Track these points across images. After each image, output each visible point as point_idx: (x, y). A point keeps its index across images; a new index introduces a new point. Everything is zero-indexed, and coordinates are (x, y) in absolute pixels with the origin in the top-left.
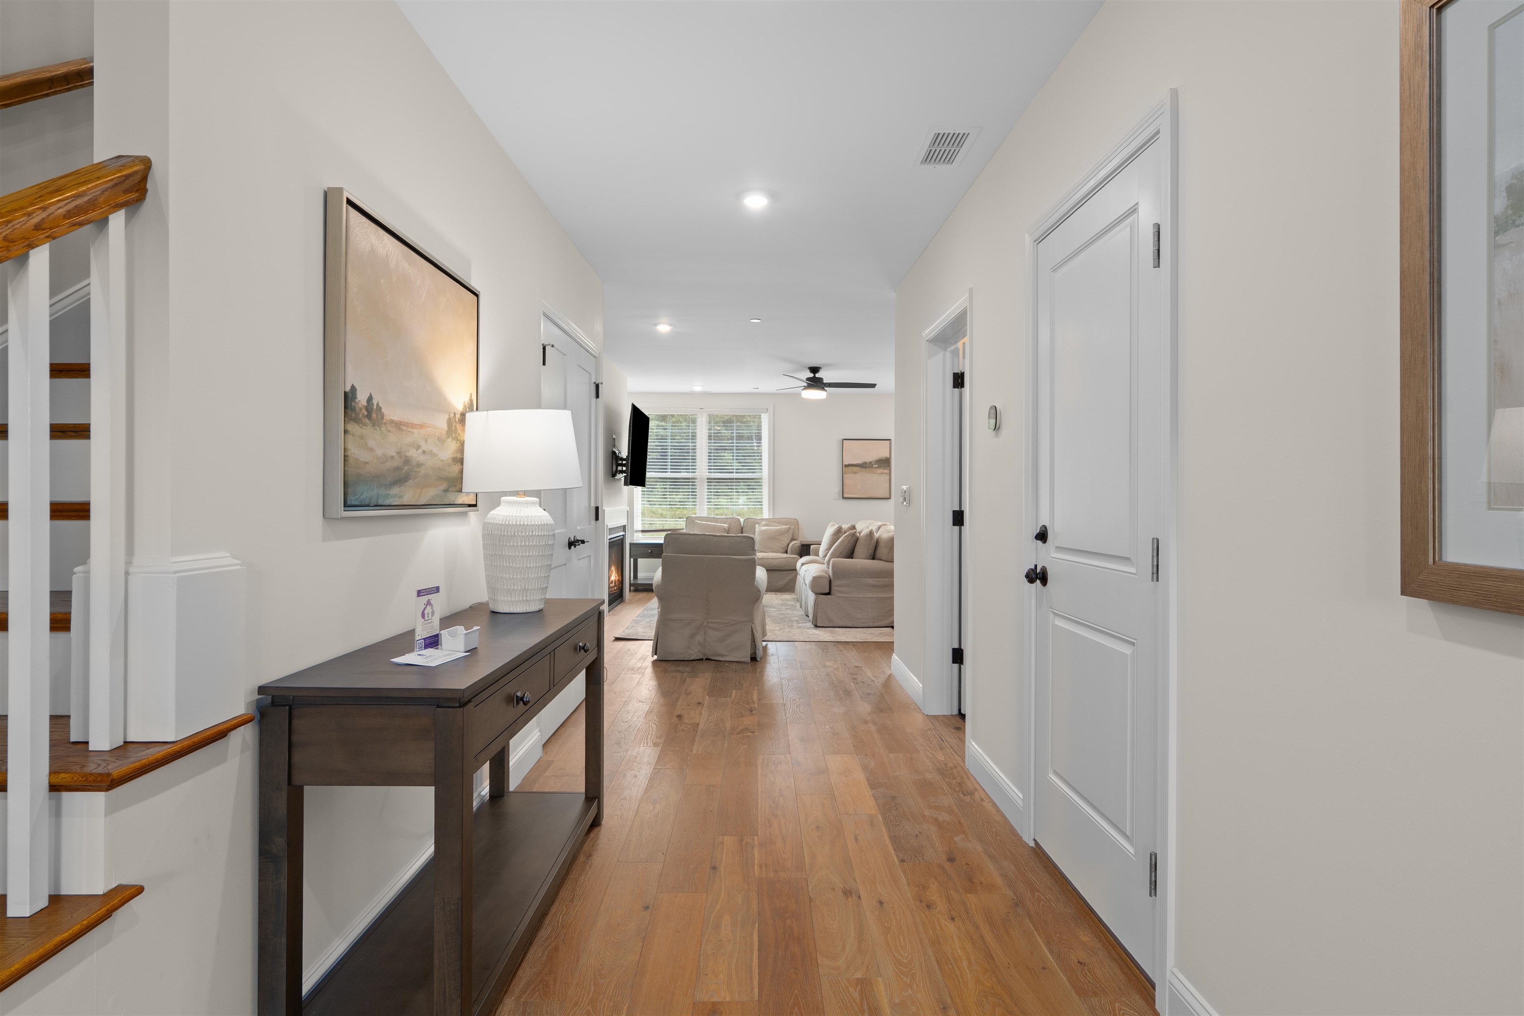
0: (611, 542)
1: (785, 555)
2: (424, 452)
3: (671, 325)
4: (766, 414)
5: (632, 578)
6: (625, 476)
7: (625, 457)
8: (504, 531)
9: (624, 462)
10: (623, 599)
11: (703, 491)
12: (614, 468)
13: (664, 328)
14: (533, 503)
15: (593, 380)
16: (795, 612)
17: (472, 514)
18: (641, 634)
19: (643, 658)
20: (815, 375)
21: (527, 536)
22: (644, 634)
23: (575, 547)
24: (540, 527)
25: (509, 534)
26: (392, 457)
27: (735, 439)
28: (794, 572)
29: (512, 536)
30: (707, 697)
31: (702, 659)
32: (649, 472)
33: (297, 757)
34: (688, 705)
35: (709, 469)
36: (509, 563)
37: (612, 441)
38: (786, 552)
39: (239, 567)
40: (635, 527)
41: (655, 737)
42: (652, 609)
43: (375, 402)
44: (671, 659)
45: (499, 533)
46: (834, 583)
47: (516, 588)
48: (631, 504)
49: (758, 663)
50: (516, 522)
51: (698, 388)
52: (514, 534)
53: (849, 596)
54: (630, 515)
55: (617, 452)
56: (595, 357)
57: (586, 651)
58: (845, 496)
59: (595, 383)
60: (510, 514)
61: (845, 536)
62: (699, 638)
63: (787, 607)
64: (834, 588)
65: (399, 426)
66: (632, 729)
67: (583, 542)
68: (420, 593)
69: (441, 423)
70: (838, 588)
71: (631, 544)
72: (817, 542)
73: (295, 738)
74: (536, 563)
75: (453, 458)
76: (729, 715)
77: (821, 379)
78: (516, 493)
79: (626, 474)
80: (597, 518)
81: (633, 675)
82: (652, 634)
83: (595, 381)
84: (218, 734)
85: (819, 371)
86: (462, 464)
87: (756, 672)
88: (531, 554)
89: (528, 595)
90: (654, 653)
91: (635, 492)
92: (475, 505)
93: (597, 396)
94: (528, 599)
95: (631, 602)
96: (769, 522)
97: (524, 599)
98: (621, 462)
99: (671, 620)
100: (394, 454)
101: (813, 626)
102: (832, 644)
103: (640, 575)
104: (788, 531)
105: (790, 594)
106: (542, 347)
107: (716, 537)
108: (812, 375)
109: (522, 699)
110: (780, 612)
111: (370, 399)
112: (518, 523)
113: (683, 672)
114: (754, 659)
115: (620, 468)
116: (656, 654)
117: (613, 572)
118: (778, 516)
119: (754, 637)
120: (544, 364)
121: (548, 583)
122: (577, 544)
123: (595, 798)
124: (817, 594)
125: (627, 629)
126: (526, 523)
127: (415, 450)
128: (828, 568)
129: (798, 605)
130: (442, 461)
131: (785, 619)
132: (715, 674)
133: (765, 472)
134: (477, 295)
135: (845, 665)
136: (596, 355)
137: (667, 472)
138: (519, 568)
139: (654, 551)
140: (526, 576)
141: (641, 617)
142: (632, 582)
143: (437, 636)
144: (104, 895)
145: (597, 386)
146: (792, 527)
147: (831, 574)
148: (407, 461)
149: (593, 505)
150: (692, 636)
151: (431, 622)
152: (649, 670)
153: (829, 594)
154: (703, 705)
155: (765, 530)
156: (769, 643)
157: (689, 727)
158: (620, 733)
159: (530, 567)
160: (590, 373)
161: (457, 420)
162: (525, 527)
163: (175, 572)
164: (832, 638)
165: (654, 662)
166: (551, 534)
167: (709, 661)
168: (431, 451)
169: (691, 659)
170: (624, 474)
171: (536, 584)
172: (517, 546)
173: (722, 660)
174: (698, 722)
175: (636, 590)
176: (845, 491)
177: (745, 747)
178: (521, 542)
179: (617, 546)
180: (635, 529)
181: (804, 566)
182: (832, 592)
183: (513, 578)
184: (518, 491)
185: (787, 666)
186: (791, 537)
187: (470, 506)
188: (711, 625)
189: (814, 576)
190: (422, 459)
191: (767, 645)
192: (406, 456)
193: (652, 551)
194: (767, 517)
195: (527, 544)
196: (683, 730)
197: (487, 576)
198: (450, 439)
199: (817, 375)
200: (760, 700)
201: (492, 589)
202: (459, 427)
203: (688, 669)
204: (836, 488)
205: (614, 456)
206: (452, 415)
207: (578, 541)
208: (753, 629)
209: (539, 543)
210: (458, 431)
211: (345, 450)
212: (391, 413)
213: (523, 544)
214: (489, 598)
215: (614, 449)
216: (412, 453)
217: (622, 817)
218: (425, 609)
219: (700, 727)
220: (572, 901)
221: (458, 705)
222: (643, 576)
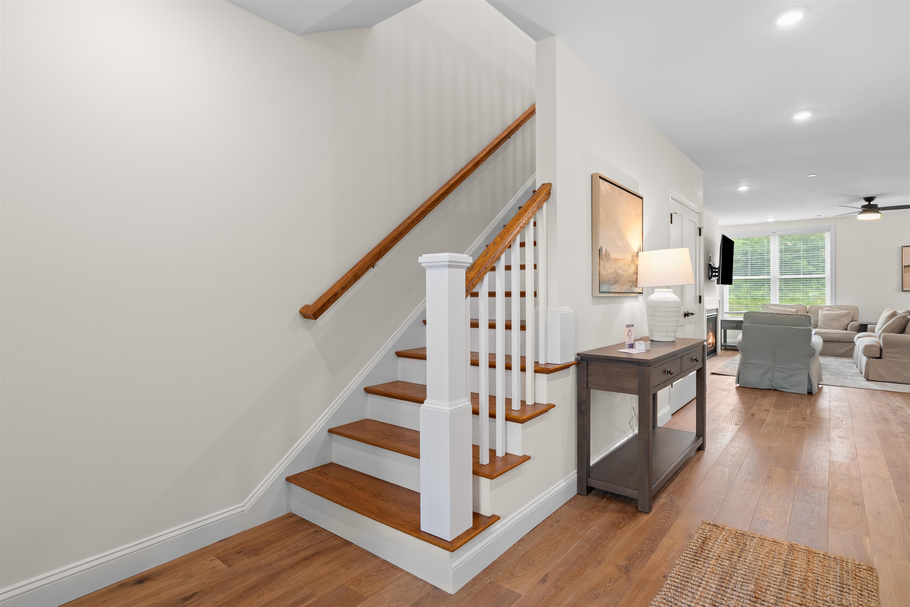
0: (708, 318)
1: (845, 332)
2: (623, 270)
3: (748, 186)
4: (828, 233)
5: (723, 342)
6: (717, 279)
7: (718, 267)
8: (657, 304)
9: (717, 270)
10: (716, 353)
11: (775, 287)
12: (710, 274)
13: (743, 189)
14: (670, 292)
15: (698, 226)
16: (851, 370)
17: (640, 297)
18: (729, 373)
19: (730, 385)
20: (869, 203)
21: (668, 307)
22: (731, 373)
23: (688, 317)
24: (674, 303)
25: (659, 305)
26: (613, 273)
27: (802, 252)
28: (853, 343)
29: (660, 306)
30: (773, 408)
31: (771, 389)
32: (735, 275)
33: (590, 379)
34: (759, 410)
35: (781, 272)
36: (659, 319)
37: (709, 258)
38: (846, 329)
39: (572, 312)
40: (725, 310)
41: (737, 421)
42: (737, 360)
43: (608, 252)
44: (749, 387)
45: (655, 305)
46: (884, 351)
47: (662, 330)
48: (722, 295)
49: (813, 396)
50: (662, 300)
51: (771, 220)
52: (662, 305)
53: (898, 360)
54: (721, 302)
55: (712, 264)
56: (698, 213)
57: (697, 361)
58: (905, 289)
59: (699, 228)
60: (660, 297)
61: (897, 318)
62: (769, 376)
63: (844, 367)
64: (884, 354)
65: (615, 260)
66: (722, 416)
67: (692, 314)
68: (627, 326)
69: (629, 257)
70: (888, 355)
71: (722, 321)
72: (874, 323)
73: (589, 372)
74: (672, 319)
75: (634, 272)
76: (787, 418)
77: (875, 206)
78: (662, 287)
79: (718, 278)
80: (700, 302)
81: (723, 392)
82: (735, 373)
83: (698, 227)
84: (566, 367)
85: (874, 199)
86: (637, 274)
87: (811, 400)
88: (669, 315)
89: (668, 333)
90: (737, 382)
91: (724, 288)
92: (642, 293)
93: (700, 235)
94: (668, 335)
95: (722, 356)
96: (831, 308)
97: (666, 335)
98: (714, 270)
99: (749, 363)
100: (613, 272)
101: (866, 380)
102: (880, 391)
103: (728, 340)
104: (848, 314)
105: (849, 359)
106: (670, 214)
107: (781, 315)
108: (867, 203)
109: (669, 372)
110: (838, 369)
111: (606, 251)
112: (663, 301)
113: (757, 394)
114: (810, 393)
115: (714, 274)
116: (738, 383)
117: (711, 337)
118: (839, 303)
119: (810, 379)
120: (671, 223)
121: (677, 329)
122: (689, 315)
123: (702, 436)
124: (868, 357)
125: (719, 369)
126: (667, 301)
127: (620, 270)
128: (880, 340)
129: (855, 366)
130: (630, 274)
131: (841, 374)
132: (780, 398)
133: (827, 274)
134: (642, 198)
135: (888, 404)
136: (699, 212)
137: (747, 275)
138: (664, 321)
139: (737, 325)
140: (667, 325)
141: (728, 364)
142: (723, 344)
143: (633, 344)
144: (546, 404)
145: (700, 229)
146: (852, 312)
147: (882, 344)
148: (618, 274)
149: (698, 295)
150: (763, 375)
151: (631, 338)
152: (734, 391)
153: (880, 358)
154: (770, 412)
155: (827, 314)
156: (825, 387)
157: (759, 420)
158: (715, 416)
159: (669, 321)
160: (695, 223)
161: (635, 256)
162: (667, 302)
163: (560, 312)
164: (881, 388)
165: (737, 388)
166: (679, 306)
167: (775, 391)
168: (626, 270)
169: (762, 388)
170: (717, 278)
171: (672, 329)
172: (663, 311)
173: (786, 391)
174: (765, 419)
175: (726, 349)
176: (905, 285)
177: (797, 434)
178: (665, 309)
179: (712, 321)
180: (725, 312)
181: (859, 339)
182: (883, 356)
183: (661, 325)
184: (663, 286)
185: (837, 400)
186: (850, 319)
187: (640, 293)
188: (776, 368)
189: (866, 345)
190: (623, 273)
191: (822, 387)
192: (618, 272)
193: (736, 325)
194: (830, 305)
195: (668, 310)
196: (754, 421)
197: (649, 324)
198: (633, 264)
199: (872, 203)
200: (811, 414)
201: (651, 330)
202: (636, 258)
203: (761, 393)
204: (896, 282)
205: (710, 267)
206: (633, 254)
207: (689, 313)
208: (810, 374)
209: (673, 310)
210: (636, 260)
211: (599, 271)
212: (613, 256)
213: (666, 310)
214: (649, 334)
215: (710, 263)
216: (620, 271)
217: (716, 449)
218: (629, 332)
219: (766, 421)
220: (691, 472)
221: (647, 366)
222: (730, 341)
